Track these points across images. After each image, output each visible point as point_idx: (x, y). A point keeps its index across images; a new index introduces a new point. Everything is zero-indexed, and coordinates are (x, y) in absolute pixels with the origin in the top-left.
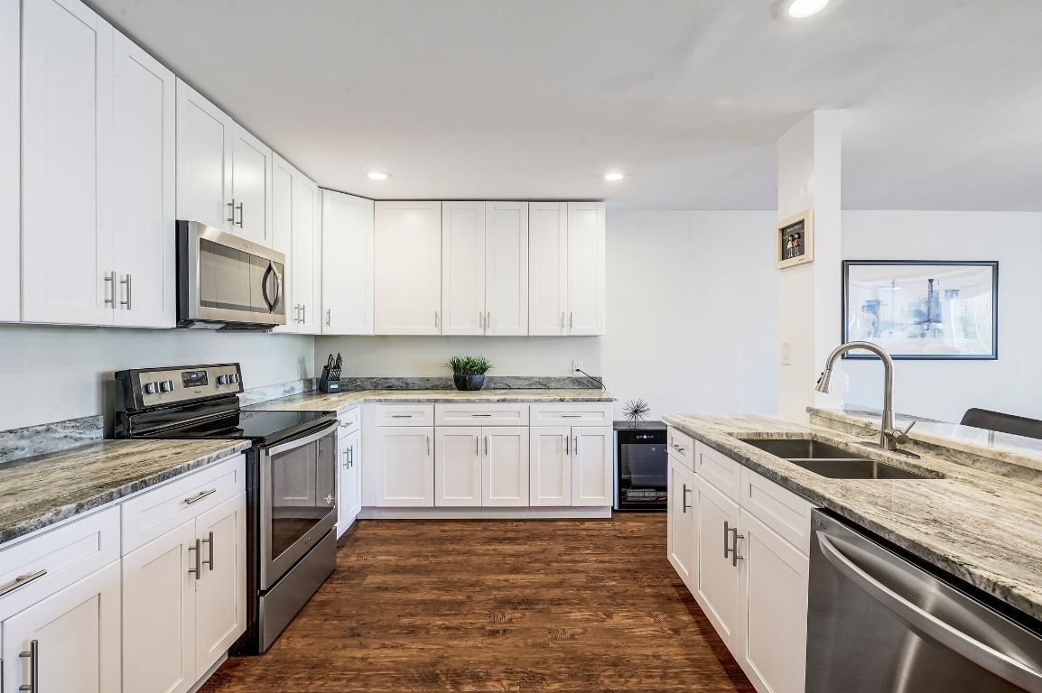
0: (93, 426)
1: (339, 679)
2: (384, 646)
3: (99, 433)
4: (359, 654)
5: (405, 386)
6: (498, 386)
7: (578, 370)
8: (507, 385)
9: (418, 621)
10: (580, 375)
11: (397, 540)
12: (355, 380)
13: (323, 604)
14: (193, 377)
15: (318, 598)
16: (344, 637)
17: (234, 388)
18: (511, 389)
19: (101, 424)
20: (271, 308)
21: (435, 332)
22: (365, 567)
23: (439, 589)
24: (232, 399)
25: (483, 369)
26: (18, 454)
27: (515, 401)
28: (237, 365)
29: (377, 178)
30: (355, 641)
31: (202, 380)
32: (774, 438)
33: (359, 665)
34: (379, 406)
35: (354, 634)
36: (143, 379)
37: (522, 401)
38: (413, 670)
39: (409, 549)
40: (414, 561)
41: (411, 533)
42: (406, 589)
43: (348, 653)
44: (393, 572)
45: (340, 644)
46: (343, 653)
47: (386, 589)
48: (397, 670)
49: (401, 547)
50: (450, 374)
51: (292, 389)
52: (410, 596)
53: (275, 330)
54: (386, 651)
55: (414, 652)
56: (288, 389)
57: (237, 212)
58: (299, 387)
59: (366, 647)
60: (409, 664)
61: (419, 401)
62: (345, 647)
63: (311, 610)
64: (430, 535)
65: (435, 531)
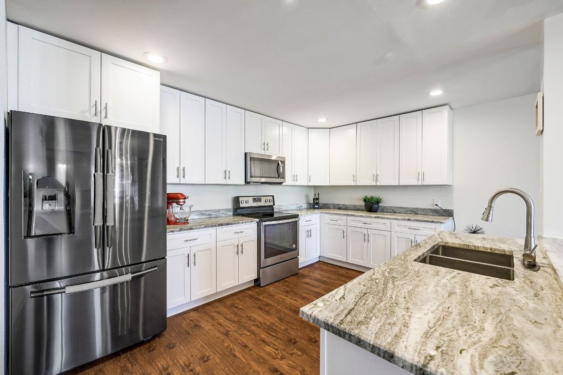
0: (230, 211)
1: (273, 301)
2: (292, 299)
3: (232, 214)
4: (283, 297)
5: (346, 208)
6: (389, 211)
7: (436, 205)
8: (393, 211)
9: (308, 296)
10: (435, 207)
11: (327, 271)
12: (327, 204)
13: (286, 281)
14: (257, 199)
15: (287, 279)
16: (284, 292)
17: (271, 204)
18: (395, 213)
19: (232, 211)
20: (279, 177)
21: (353, 184)
22: (308, 276)
23: (324, 290)
24: (272, 207)
25: (378, 201)
26: (212, 216)
27: (384, 218)
28: (273, 196)
29: (322, 121)
30: (285, 294)
31: (259, 200)
32: (480, 249)
33: (281, 300)
34: (326, 215)
35: (287, 292)
36: (241, 199)
37: (387, 218)
38: (293, 308)
39: (327, 274)
40: (326, 279)
41: (334, 270)
42: (314, 286)
43: (281, 296)
44: (315, 280)
45: (281, 293)
46: (279, 295)
47: (308, 284)
48: (289, 306)
49: (325, 273)
50: (363, 203)
51: (301, 206)
52: (313, 289)
53: (283, 184)
54: (291, 300)
55: (298, 304)
56: (299, 206)
57: (266, 146)
58: (305, 206)
59: (287, 296)
60: (294, 306)
61: (341, 214)
62: (281, 294)
63: (281, 282)
64: (340, 273)
65: (344, 272)
